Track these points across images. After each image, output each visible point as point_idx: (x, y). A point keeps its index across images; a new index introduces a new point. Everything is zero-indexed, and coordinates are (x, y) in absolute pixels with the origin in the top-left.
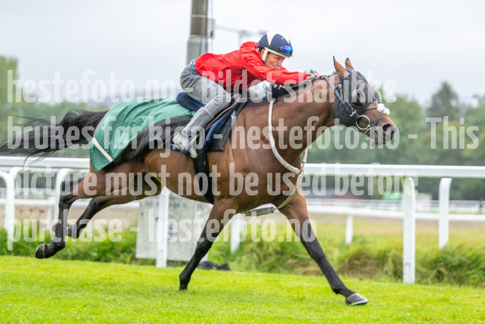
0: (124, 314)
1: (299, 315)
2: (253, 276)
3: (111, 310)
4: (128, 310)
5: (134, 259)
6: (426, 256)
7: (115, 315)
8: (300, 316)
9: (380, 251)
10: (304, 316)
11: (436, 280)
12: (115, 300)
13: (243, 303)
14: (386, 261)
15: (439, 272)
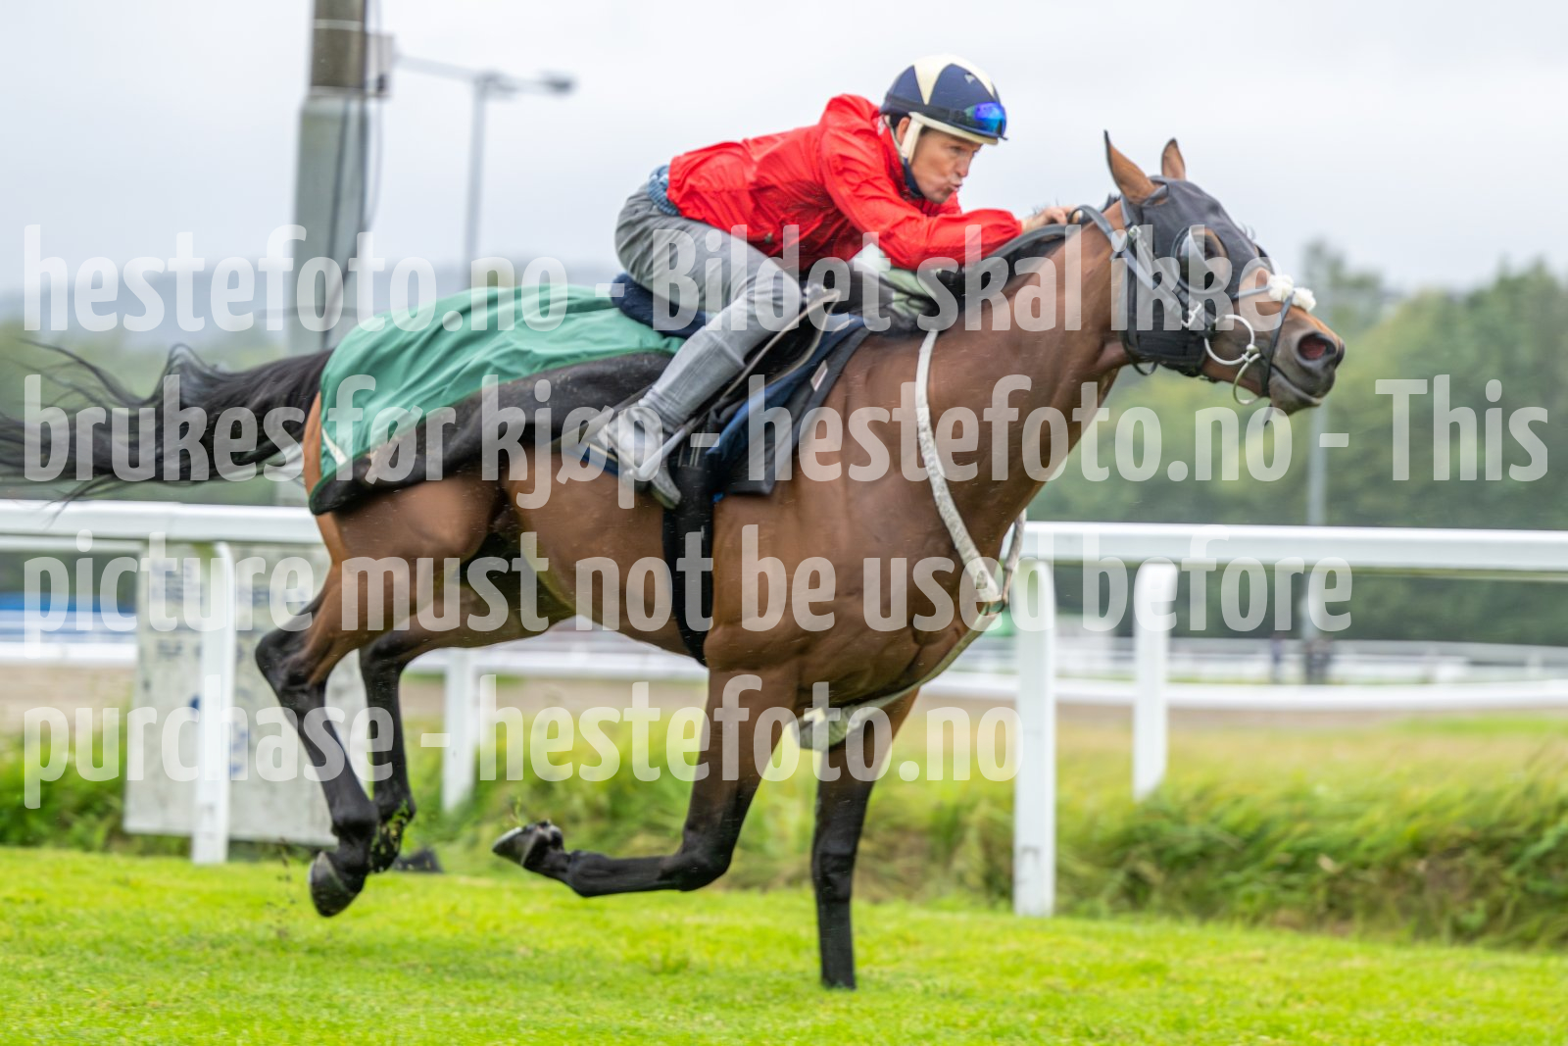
0: (80, 1019)
1: (666, 1019)
2: (516, 892)
3: (37, 1008)
4: (93, 1005)
5: (118, 836)
6: (1092, 822)
7: (53, 1022)
8: (670, 1025)
9: (939, 808)
10: (685, 1024)
11: (1125, 902)
12: (50, 973)
13: (481, 982)
14: (961, 840)
15: (1135, 877)
